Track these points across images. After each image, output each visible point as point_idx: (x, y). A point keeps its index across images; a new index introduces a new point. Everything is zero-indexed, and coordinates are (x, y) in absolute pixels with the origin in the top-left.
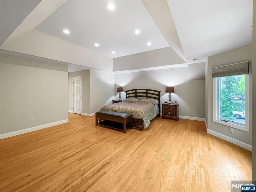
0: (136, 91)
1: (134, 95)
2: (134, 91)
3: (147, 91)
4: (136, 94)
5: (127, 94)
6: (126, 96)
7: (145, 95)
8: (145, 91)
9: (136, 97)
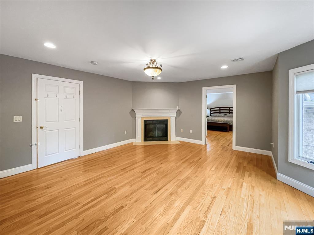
0: (220, 109)
1: (219, 111)
2: (219, 109)
3: (230, 109)
4: (220, 111)
5: (211, 111)
6: (211, 112)
7: (228, 111)
8: (228, 109)
9: (220, 113)
